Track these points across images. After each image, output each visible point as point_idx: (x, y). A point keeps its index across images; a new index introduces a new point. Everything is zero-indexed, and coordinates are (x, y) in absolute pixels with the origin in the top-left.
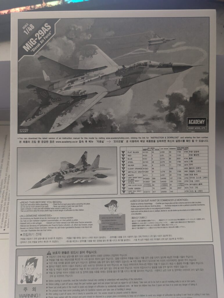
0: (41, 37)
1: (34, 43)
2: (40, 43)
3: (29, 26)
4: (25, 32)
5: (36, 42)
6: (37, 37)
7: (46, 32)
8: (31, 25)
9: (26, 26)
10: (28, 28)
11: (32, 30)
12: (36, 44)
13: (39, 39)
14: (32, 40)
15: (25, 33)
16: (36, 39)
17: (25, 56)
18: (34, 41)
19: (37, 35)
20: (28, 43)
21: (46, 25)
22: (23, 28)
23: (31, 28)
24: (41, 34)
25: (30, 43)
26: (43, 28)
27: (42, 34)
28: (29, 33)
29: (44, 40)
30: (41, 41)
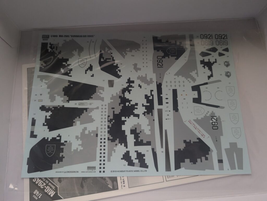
0: (44, 183)
1: (48, 188)
2: (48, 183)
3: (35, 195)
4: (39, 197)
5: (48, 187)
6: (44, 186)
7: (39, 179)
8: (35, 193)
9: (35, 197)
10: (36, 195)
11: (38, 192)
12: (49, 186)
13: (45, 184)
14: (46, 190)
15: (41, 197)
16: (45, 187)
17: (59, 194)
18: (47, 188)
19: (42, 187)
20: (49, 193)
21: (34, 180)
22: (36, 199)
23: (36, 193)
24: (41, 184)
25: (49, 192)
26: (37, 183)
27: (41, 182)
28: (40, 194)
29: (45, 180)
30: (47, 183)
